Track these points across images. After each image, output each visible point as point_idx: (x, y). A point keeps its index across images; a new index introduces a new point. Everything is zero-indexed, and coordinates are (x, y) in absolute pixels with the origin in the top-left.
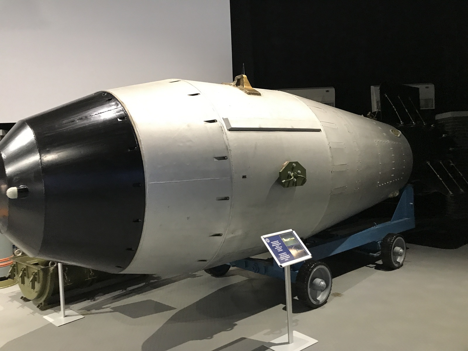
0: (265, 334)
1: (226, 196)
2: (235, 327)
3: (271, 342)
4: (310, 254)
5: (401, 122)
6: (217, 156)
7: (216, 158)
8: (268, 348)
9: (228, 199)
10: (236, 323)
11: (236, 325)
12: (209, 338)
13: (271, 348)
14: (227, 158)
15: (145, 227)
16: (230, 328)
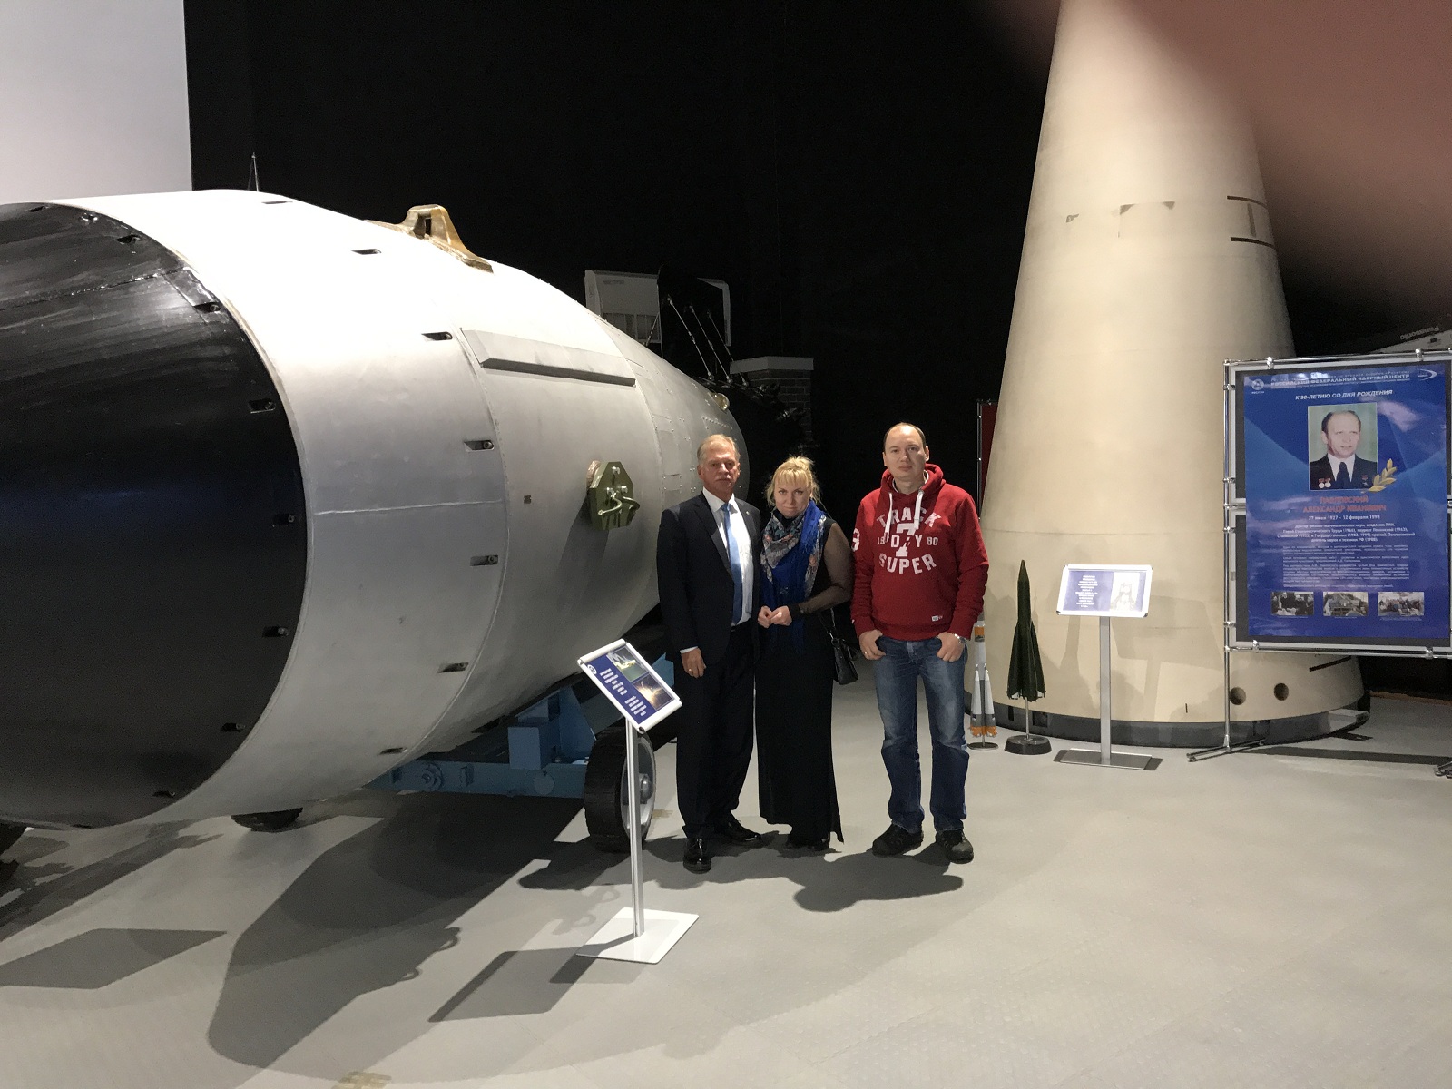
0: (556, 932)
1: (490, 553)
2: (460, 935)
3: (589, 943)
4: (677, 698)
5: (709, 374)
6: (471, 438)
7: (468, 443)
8: (595, 958)
9: (495, 563)
10: (454, 925)
11: (457, 930)
12: (408, 975)
13: (600, 956)
14: (493, 446)
15: (295, 653)
16: (447, 940)
